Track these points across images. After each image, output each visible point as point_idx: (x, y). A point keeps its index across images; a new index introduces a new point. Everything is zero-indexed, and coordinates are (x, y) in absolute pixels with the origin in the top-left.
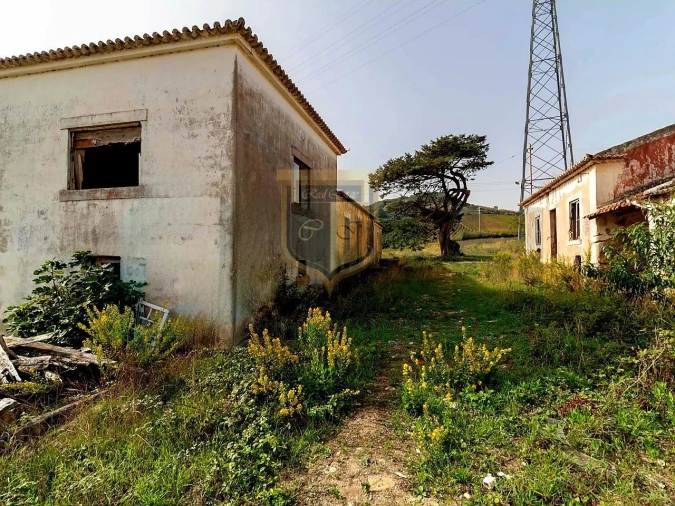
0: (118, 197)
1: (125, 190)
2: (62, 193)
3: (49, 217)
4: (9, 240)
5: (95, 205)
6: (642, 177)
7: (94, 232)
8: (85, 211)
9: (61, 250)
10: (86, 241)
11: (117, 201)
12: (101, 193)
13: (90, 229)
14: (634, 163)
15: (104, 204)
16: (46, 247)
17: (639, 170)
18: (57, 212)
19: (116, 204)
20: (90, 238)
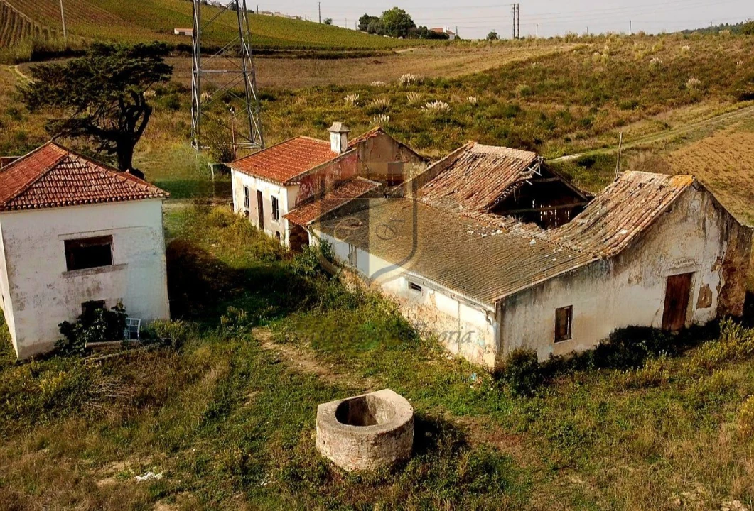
0: (102, 271)
1: (106, 267)
2: (64, 274)
3: (56, 287)
4: (26, 304)
5: (87, 278)
6: (307, 193)
7: (88, 290)
8: (81, 281)
9: (66, 302)
10: (83, 295)
11: (101, 274)
12: (91, 271)
13: (86, 289)
14: (304, 185)
15: (94, 276)
16: (55, 303)
17: (306, 190)
18: (63, 284)
19: (101, 276)
20: (86, 294)
